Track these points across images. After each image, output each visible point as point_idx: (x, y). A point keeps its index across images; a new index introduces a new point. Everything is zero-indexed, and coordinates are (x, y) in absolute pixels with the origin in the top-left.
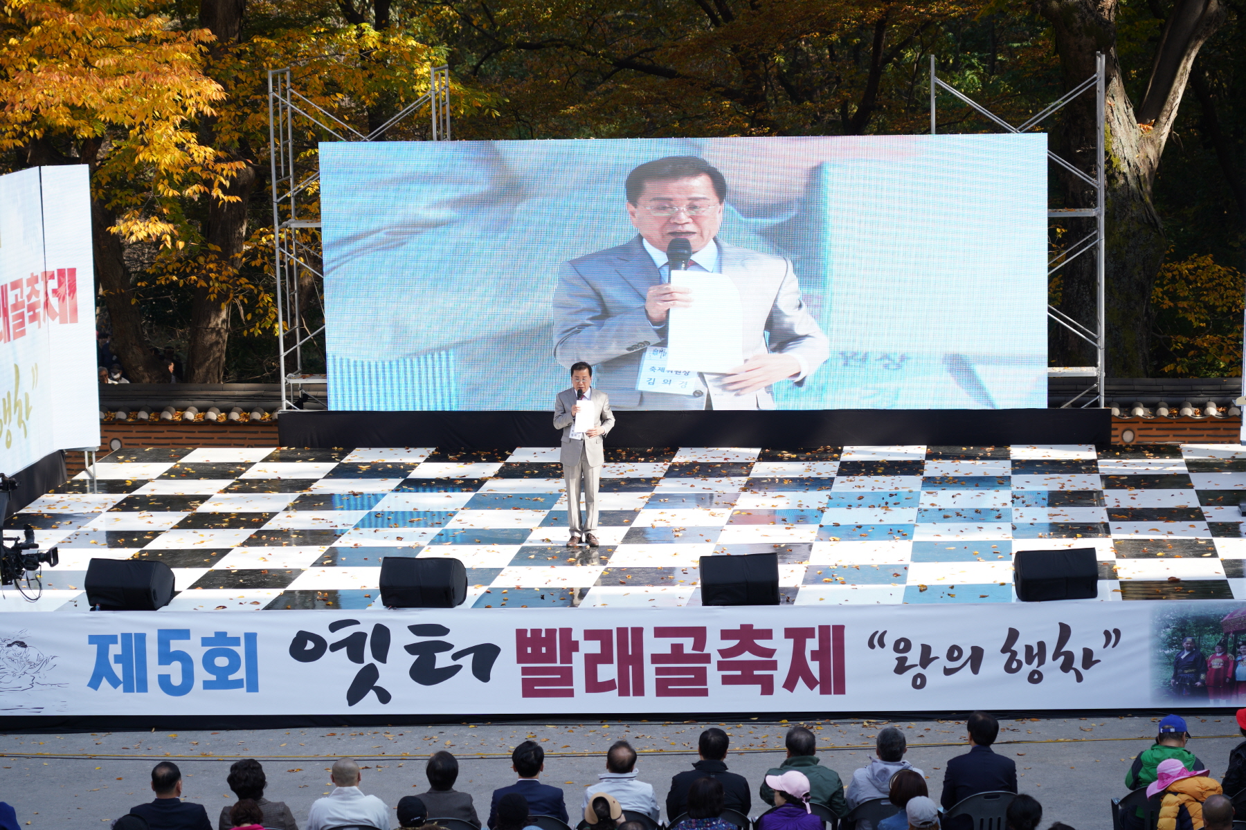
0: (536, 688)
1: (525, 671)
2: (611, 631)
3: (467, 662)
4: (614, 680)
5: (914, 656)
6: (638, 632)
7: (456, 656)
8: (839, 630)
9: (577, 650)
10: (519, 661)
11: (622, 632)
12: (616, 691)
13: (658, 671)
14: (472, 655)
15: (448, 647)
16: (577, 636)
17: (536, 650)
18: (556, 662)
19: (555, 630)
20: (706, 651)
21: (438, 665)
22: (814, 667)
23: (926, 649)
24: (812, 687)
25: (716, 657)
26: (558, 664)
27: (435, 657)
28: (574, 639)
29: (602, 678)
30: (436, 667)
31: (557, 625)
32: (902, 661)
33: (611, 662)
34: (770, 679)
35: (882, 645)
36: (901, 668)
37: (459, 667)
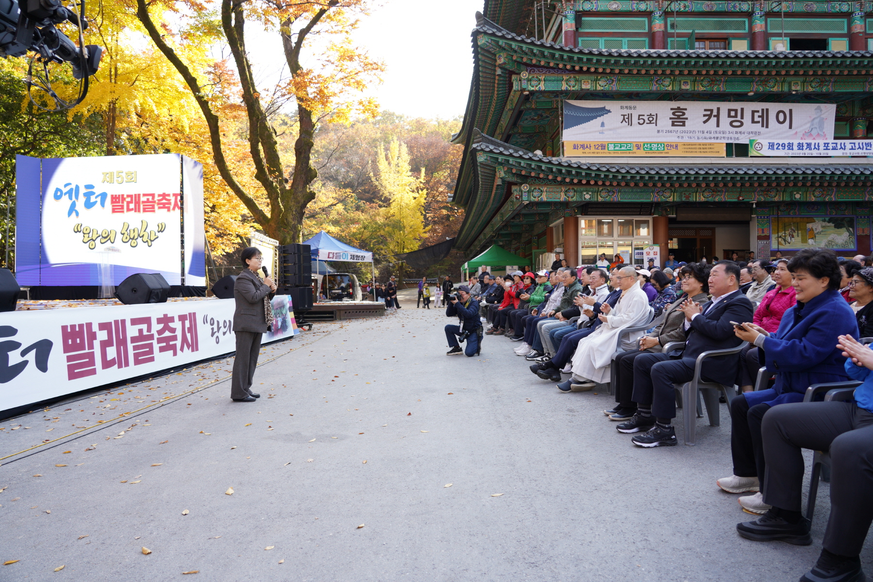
0: (76, 371)
1: (69, 359)
2: (111, 323)
3: (31, 356)
4: (115, 358)
5: (215, 326)
6: (123, 321)
7: (24, 353)
8: (194, 314)
9: (96, 339)
10: (65, 352)
11: (116, 322)
12: (116, 366)
13: (135, 348)
14: (35, 350)
15: (16, 345)
16: (95, 328)
17: (74, 341)
18: (85, 349)
19: (83, 325)
20: (152, 333)
21: (11, 363)
22: (189, 335)
23: (218, 322)
24: (189, 349)
25: (156, 336)
26: (87, 351)
27: (8, 356)
28: (93, 331)
29: (109, 358)
30: (10, 364)
31: (84, 321)
32: (213, 329)
33: (113, 345)
34: (175, 345)
35: (207, 322)
36: (213, 335)
37: (26, 363)
